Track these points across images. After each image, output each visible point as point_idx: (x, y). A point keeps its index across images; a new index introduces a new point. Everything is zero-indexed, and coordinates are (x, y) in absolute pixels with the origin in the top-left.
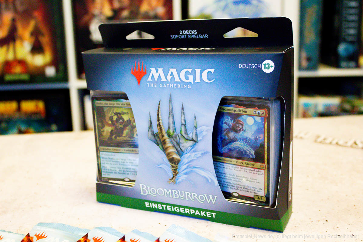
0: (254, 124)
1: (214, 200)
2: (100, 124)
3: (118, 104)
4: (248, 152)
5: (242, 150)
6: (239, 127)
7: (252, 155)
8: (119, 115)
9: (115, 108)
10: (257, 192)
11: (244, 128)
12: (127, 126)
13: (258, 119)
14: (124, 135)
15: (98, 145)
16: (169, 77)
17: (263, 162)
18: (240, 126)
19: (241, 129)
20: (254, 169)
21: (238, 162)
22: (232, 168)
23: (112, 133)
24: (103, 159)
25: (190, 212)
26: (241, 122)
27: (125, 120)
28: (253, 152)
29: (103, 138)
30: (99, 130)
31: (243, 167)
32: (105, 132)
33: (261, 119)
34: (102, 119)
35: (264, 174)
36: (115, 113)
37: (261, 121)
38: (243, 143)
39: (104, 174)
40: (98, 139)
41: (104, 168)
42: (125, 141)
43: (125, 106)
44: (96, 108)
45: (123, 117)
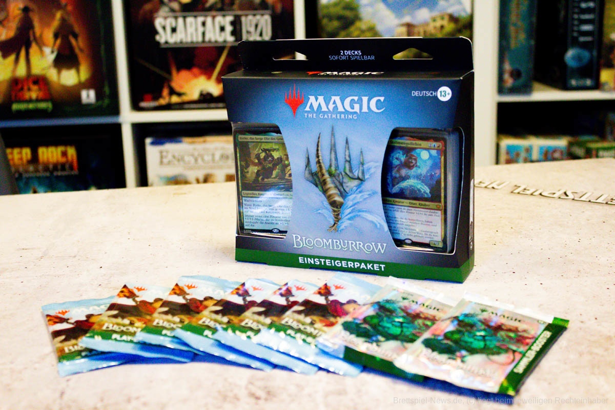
0: (429, 159)
1: (383, 249)
2: (243, 163)
3: (267, 139)
4: (423, 191)
5: (416, 189)
6: (412, 163)
7: (427, 193)
8: (267, 152)
9: (263, 144)
10: (433, 237)
11: (418, 164)
12: (277, 164)
13: (434, 152)
14: (274, 176)
15: (240, 190)
16: (331, 106)
17: (440, 201)
18: (413, 161)
19: (414, 165)
20: (429, 211)
21: (411, 203)
22: (404, 210)
23: (258, 174)
24: (246, 207)
25: (354, 266)
26: (415, 156)
27: (276, 158)
28: (428, 191)
29: (247, 181)
30: (242, 171)
31: (417, 209)
32: (250, 173)
33: (437, 153)
34: (247, 158)
35: (440, 215)
36: (263, 149)
37: (436, 155)
38: (416, 181)
39: (246, 226)
40: (240, 182)
41: (247, 217)
42: (274, 183)
43: (276, 141)
44: (239, 144)
45: (273, 154)
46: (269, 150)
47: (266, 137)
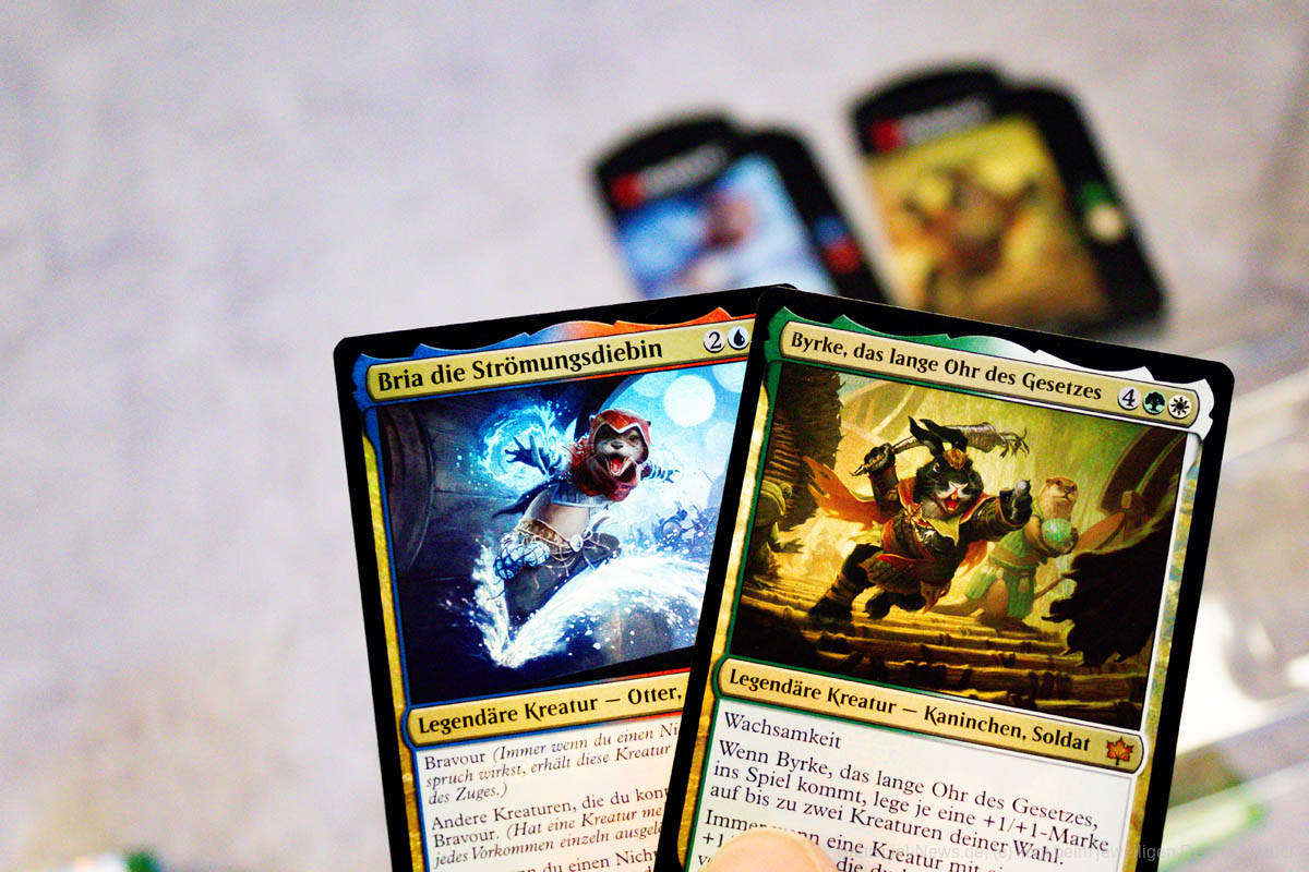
2: (776, 490)
3: (962, 368)
8: (948, 446)
9: (932, 394)
12: (996, 531)
14: (956, 594)
15: (718, 649)
23: (856, 571)
24: (731, 762)
27: (991, 488)
29: (775, 601)
30: (759, 534)
32: (805, 556)
34: (808, 459)
36: (922, 426)
40: (727, 597)
41: (715, 831)
42: (949, 641)
43: (1019, 389)
44: (775, 373)
45: (975, 467)
46: (960, 440)
47: (958, 356)
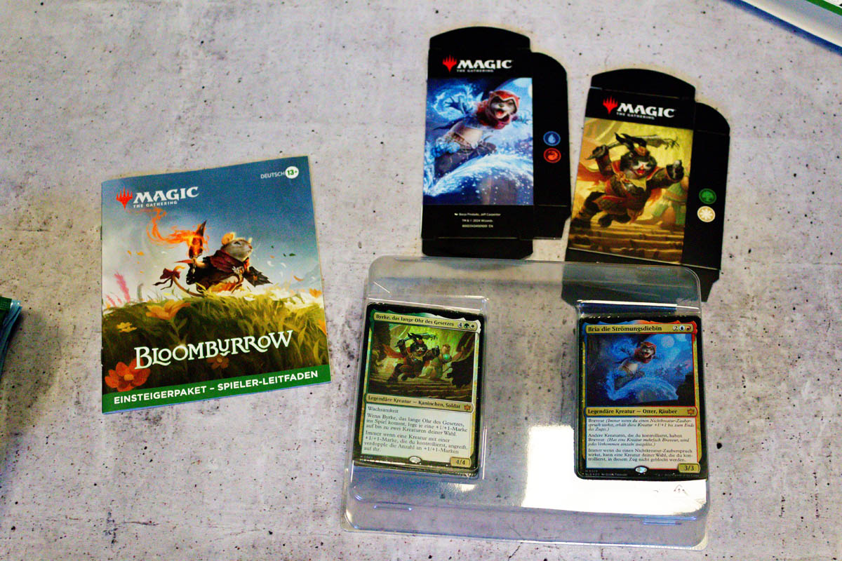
0: (674, 346)
2: (375, 352)
3: (419, 320)
4: (665, 392)
5: (654, 390)
6: (648, 354)
7: (671, 395)
8: (417, 339)
9: (412, 327)
10: (682, 458)
11: (657, 355)
12: (431, 358)
13: (682, 338)
14: (423, 374)
15: (365, 392)
17: (693, 404)
18: (649, 351)
19: (650, 356)
20: (676, 419)
21: (647, 411)
22: (634, 423)
23: (398, 369)
24: (371, 418)
26: (651, 344)
27: (430, 348)
28: (674, 390)
29: (378, 379)
30: (372, 363)
31: (656, 419)
32: (385, 367)
33: (686, 337)
34: (383, 345)
35: (694, 424)
37: (686, 340)
38: (655, 378)
39: (365, 449)
40: (366, 379)
41: (368, 436)
42: (422, 385)
43: (433, 324)
44: (373, 324)
45: (425, 343)
46: (421, 337)
47: (418, 318)
